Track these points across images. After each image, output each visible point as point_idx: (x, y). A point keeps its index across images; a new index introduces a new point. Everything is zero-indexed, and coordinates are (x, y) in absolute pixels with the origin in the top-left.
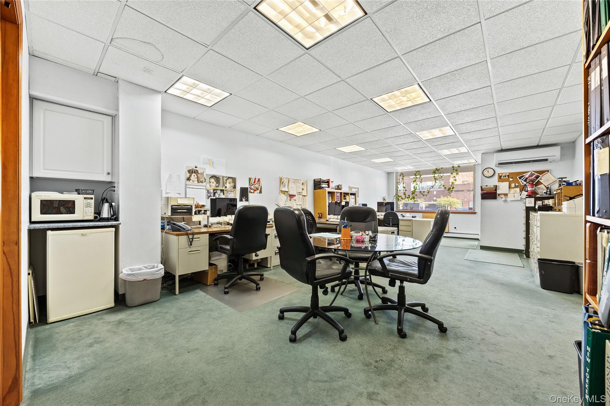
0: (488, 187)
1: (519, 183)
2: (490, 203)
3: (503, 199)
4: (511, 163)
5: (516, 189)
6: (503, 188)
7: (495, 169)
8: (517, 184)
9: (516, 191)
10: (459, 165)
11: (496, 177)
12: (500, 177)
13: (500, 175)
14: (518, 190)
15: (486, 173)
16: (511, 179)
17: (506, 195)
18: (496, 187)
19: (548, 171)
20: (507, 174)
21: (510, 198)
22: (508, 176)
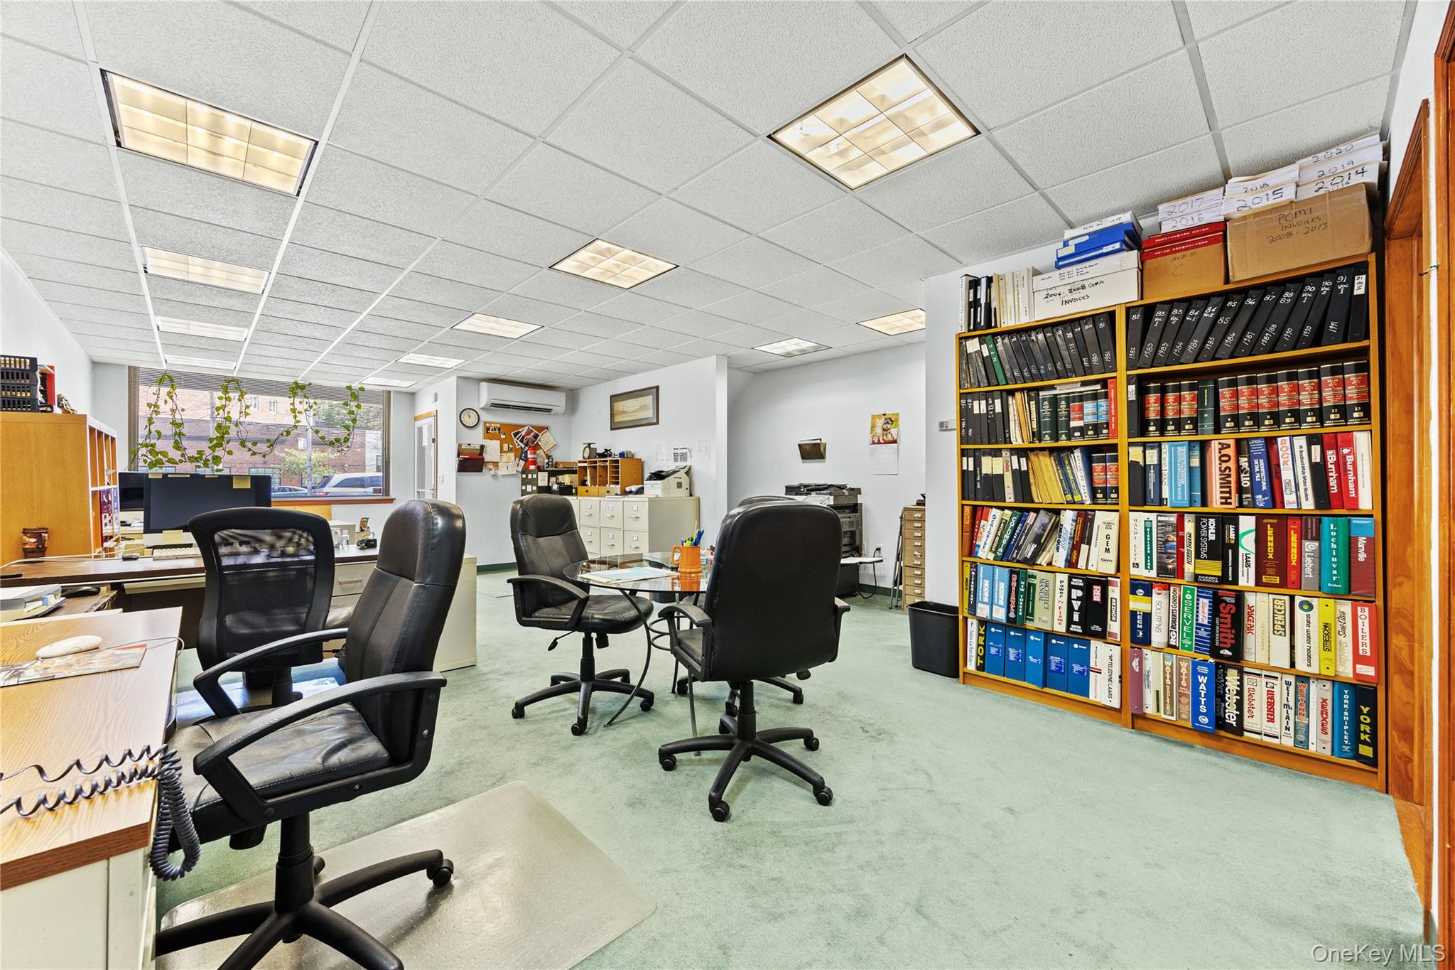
0: (472, 447)
1: (513, 444)
2: (471, 478)
3: (492, 472)
4: (507, 407)
5: (509, 454)
6: (493, 450)
7: (481, 413)
8: (511, 446)
9: (509, 458)
10: (364, 386)
11: (481, 429)
12: (488, 429)
13: (488, 425)
14: (512, 455)
15: (465, 418)
16: (503, 436)
17: (496, 464)
18: (482, 447)
19: (547, 428)
20: (498, 426)
21: (502, 471)
22: (499, 429)
